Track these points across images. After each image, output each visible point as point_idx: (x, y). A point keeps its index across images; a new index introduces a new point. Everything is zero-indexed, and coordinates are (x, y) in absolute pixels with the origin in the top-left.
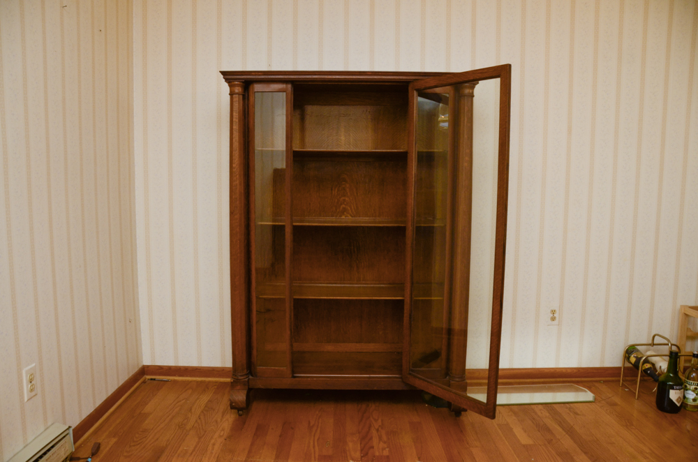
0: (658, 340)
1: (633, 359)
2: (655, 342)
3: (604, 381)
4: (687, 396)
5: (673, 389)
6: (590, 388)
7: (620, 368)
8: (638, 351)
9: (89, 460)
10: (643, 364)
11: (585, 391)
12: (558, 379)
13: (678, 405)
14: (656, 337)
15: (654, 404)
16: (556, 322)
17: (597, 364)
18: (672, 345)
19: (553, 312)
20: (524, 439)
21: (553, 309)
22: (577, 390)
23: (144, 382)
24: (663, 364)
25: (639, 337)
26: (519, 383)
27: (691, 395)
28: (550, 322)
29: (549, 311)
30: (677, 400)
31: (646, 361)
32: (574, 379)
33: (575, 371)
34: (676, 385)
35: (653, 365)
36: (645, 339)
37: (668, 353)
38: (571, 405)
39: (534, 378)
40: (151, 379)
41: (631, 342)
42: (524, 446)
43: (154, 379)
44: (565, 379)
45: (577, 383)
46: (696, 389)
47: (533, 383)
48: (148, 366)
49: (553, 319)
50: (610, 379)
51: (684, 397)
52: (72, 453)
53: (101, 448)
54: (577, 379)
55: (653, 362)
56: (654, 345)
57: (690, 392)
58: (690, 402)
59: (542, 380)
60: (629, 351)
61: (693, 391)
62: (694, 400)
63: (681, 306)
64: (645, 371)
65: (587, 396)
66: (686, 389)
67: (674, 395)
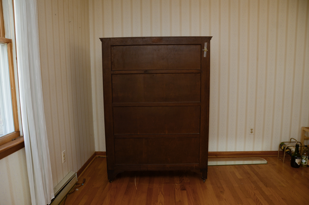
0: (292, 140)
1: (283, 148)
2: (291, 141)
3: (272, 156)
4: (302, 161)
5: (297, 159)
6: (266, 159)
7: (278, 151)
8: (285, 144)
9: (83, 184)
10: (286, 150)
11: (264, 160)
12: (254, 156)
13: (299, 165)
14: (292, 139)
15: (290, 165)
16: (253, 134)
17: (269, 150)
18: (297, 142)
19: (252, 130)
20: (239, 177)
21: (252, 128)
22: (261, 160)
23: (96, 158)
24: (293, 149)
25: (286, 139)
26: (239, 157)
27: (304, 161)
28: (250, 133)
29: (250, 129)
30: (298, 163)
31: (288, 148)
32: (260, 156)
33: (260, 152)
34: (298, 157)
35: (290, 150)
36: (288, 140)
37: (295, 145)
38: (258, 165)
39: (245, 155)
40: (99, 157)
41: (282, 141)
42: (239, 179)
43: (100, 157)
44: (256, 156)
45: (261, 157)
46: (306, 159)
47: (244, 157)
48: (97, 152)
49: (252, 132)
50: (274, 155)
51: (301, 162)
52: (77, 182)
53: (86, 181)
54: (261, 156)
55: (290, 149)
56: (291, 142)
57: (303, 160)
58: (304, 164)
59: (247, 156)
60: (282, 145)
61: (305, 159)
62: (305, 163)
63: (302, 127)
64: (287, 152)
65: (265, 162)
66: (302, 159)
67: (297, 161)
